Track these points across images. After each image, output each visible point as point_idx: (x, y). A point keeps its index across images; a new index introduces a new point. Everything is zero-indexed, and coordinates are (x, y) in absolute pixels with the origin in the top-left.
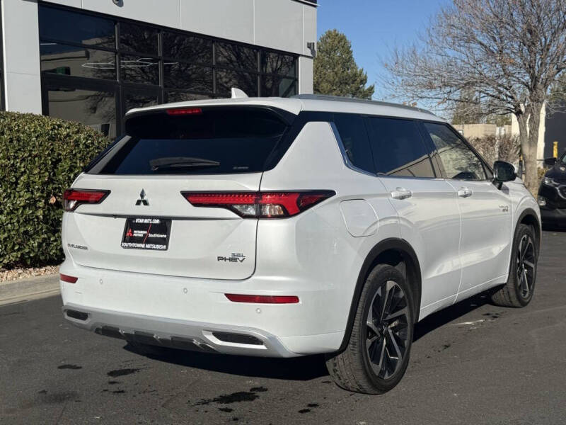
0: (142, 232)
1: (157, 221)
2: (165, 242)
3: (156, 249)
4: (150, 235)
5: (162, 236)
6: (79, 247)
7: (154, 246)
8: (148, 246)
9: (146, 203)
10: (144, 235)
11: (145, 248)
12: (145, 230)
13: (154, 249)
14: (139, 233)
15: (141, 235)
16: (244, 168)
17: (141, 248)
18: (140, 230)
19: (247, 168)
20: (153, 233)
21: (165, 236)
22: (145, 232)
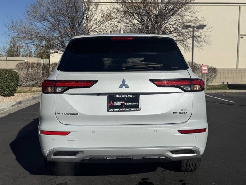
0: (120, 102)
1: (131, 96)
2: (137, 106)
3: (134, 111)
4: (126, 104)
5: (135, 104)
6: (71, 114)
7: (132, 109)
8: (127, 109)
9: (127, 86)
11: (126, 111)
12: (122, 101)
13: (132, 111)
14: (118, 103)
15: (120, 104)
16: (176, 67)
17: (123, 111)
18: (119, 101)
19: (178, 67)
20: (128, 103)
21: (138, 104)
22: (123, 102)
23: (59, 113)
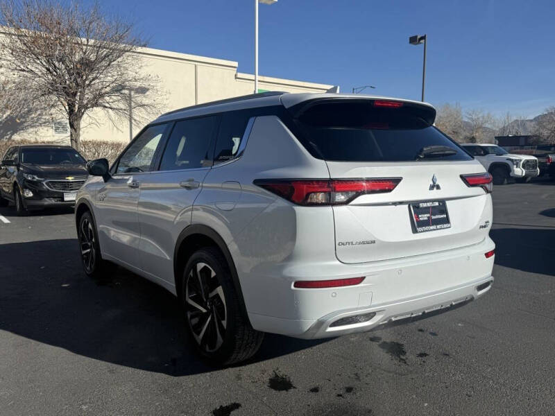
0: (425, 215)
1: (437, 204)
2: (447, 221)
4: (433, 217)
5: (442, 216)
6: (364, 244)
7: (442, 226)
8: (438, 227)
9: (438, 187)
10: (428, 217)
11: (437, 229)
14: (424, 217)
15: (426, 219)
17: (434, 230)
20: (435, 215)
21: (446, 216)
22: (428, 215)
23: (343, 244)
